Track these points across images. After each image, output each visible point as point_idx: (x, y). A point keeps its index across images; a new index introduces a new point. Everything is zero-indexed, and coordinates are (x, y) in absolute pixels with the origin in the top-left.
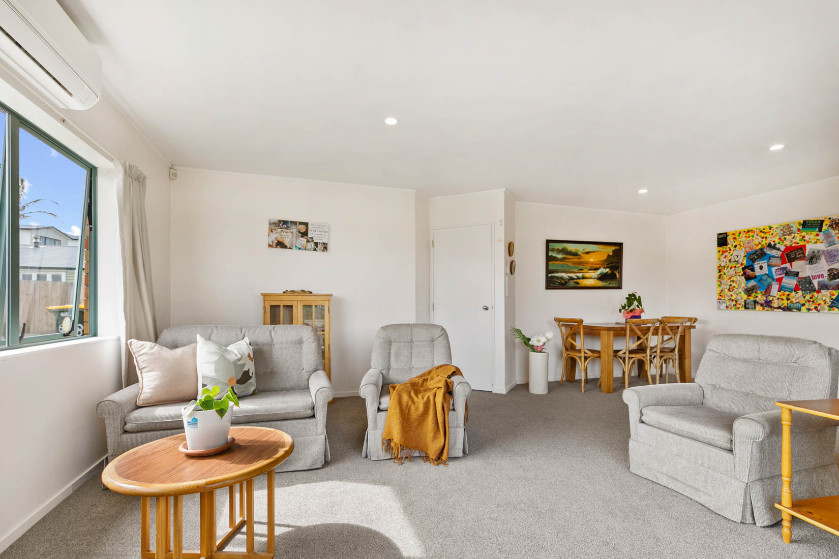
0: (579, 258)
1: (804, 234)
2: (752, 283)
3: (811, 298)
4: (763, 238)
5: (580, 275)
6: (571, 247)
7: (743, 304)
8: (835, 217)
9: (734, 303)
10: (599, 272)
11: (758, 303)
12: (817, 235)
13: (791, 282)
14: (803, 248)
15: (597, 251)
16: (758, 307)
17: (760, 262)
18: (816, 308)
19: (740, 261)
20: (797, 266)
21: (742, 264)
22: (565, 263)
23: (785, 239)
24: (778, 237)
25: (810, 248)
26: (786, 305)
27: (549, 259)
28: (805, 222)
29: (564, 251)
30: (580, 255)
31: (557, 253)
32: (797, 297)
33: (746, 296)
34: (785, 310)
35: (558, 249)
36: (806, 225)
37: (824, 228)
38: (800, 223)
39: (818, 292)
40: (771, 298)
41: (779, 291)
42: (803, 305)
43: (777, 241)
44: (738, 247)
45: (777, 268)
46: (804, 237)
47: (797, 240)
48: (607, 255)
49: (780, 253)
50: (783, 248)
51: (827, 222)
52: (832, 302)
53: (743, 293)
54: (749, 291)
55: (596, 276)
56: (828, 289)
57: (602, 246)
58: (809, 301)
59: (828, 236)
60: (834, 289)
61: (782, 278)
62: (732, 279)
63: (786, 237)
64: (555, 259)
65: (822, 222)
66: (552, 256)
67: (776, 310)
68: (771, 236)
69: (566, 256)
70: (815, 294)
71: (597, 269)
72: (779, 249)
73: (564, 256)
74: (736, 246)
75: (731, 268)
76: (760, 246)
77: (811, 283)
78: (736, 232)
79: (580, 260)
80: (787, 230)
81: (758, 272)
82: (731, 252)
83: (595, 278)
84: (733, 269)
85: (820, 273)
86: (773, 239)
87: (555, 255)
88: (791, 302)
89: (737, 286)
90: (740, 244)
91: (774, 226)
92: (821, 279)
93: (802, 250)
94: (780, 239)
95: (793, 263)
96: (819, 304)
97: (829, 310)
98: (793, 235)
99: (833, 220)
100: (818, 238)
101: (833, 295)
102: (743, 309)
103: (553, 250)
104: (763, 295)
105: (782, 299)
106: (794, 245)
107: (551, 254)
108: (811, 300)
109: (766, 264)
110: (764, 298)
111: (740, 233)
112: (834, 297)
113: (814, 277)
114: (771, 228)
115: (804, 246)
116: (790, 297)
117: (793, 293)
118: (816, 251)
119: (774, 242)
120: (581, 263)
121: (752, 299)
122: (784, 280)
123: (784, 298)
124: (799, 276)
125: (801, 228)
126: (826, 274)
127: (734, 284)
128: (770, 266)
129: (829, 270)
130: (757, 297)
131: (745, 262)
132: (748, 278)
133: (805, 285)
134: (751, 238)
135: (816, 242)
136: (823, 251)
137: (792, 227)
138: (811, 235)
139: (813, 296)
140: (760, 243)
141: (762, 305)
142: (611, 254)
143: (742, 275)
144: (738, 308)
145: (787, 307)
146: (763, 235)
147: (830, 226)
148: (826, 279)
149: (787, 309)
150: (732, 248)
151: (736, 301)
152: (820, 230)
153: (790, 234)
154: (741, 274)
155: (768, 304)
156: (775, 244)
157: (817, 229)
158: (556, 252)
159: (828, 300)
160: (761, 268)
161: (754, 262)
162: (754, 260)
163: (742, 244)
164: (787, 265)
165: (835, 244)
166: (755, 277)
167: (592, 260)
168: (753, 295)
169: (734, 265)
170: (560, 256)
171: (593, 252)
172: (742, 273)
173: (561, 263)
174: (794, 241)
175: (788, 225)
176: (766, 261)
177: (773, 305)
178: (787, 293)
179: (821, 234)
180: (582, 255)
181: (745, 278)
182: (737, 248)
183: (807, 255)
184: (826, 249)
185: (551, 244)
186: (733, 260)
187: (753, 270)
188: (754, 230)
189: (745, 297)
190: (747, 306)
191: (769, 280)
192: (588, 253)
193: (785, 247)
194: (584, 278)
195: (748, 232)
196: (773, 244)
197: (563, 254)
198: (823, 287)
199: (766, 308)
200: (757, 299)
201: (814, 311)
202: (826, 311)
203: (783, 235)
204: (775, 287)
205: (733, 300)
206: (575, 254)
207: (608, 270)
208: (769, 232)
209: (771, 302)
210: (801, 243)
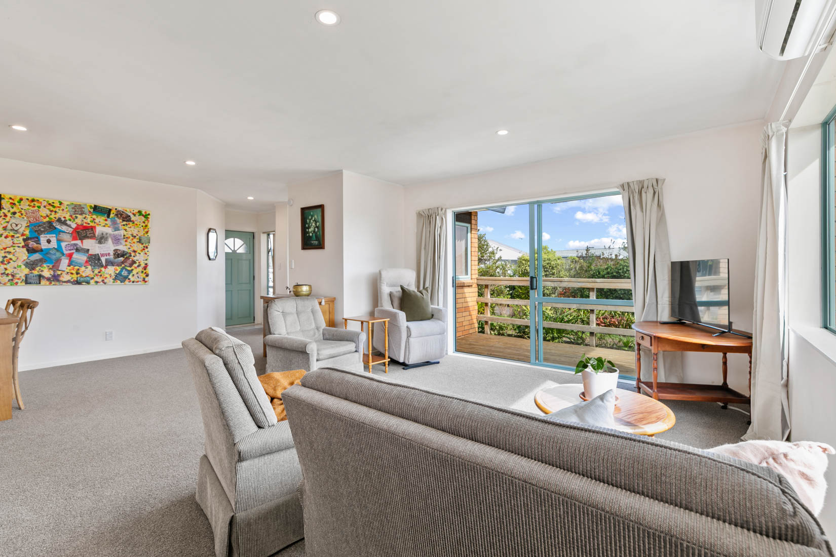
1: (94, 217)
2: (36, 256)
3: (99, 272)
4: (52, 211)
7: (24, 278)
8: (120, 209)
9: (10, 277)
11: (44, 277)
12: (106, 220)
13: (80, 258)
14: (93, 228)
16: (43, 282)
17: (48, 236)
18: (103, 281)
19: (21, 231)
20: (88, 244)
21: (23, 235)
23: (76, 217)
24: (69, 214)
25: (99, 230)
26: (76, 279)
28: (95, 206)
32: (87, 271)
33: (28, 270)
34: (75, 284)
36: (96, 209)
37: (112, 215)
38: (91, 206)
39: (106, 267)
40: (59, 273)
41: (69, 266)
42: (93, 278)
43: (68, 217)
44: (18, 215)
45: (67, 243)
46: (94, 219)
47: (89, 220)
49: (70, 230)
50: (74, 226)
51: (113, 211)
52: (116, 276)
53: (23, 267)
54: (31, 265)
56: (113, 266)
58: (97, 275)
59: (114, 223)
60: (118, 266)
61: (73, 253)
62: (8, 250)
63: (77, 215)
65: (110, 210)
67: (64, 284)
68: (61, 211)
70: (103, 269)
72: (69, 226)
74: (14, 213)
75: (6, 237)
76: (47, 219)
77: (99, 259)
78: (15, 196)
80: (78, 209)
81: (44, 245)
82: (7, 219)
84: (10, 238)
85: (107, 252)
86: (64, 215)
88: (81, 276)
89: (14, 258)
90: (20, 212)
91: (66, 203)
92: (108, 257)
93: (92, 229)
94: (71, 216)
95: (84, 241)
96: (106, 278)
97: (113, 282)
98: (84, 216)
99: (118, 211)
100: (107, 222)
101: (117, 270)
102: (24, 284)
104: (50, 269)
105: (72, 274)
106: (85, 225)
108: (100, 274)
109: (55, 239)
110: (52, 273)
111: (21, 199)
112: (117, 272)
113: (103, 255)
114: (61, 203)
115: (95, 227)
116: (80, 272)
117: (83, 269)
118: (104, 234)
119: (65, 218)
121: (36, 273)
122: (74, 256)
123: (74, 272)
124: (90, 253)
125: (92, 210)
126: (112, 253)
127: (9, 256)
128: (59, 241)
129: (114, 250)
130: (42, 271)
131: (27, 232)
132: (31, 251)
133: (95, 260)
134: (36, 208)
135: (104, 226)
136: (110, 235)
137: (84, 208)
138: (100, 219)
139: (101, 270)
140: (47, 216)
141: (48, 279)
143: (23, 247)
144: (17, 283)
145: (77, 281)
146: (52, 208)
147: (116, 215)
148: (112, 257)
149: (78, 283)
150: (9, 215)
151: (13, 276)
152: (108, 216)
153: (81, 214)
154: (21, 245)
155: (55, 279)
156: (66, 221)
157: (106, 215)
159: (113, 275)
160: (46, 242)
161: (39, 234)
162: (40, 232)
163: (23, 212)
164: (78, 242)
165: (119, 230)
166: (42, 250)
168: (37, 269)
169: (12, 233)
172: (23, 244)
174: (85, 220)
175: (80, 205)
176: (54, 235)
177: (61, 279)
178: (77, 267)
179: (109, 219)
181: (28, 250)
182: (16, 216)
183: (96, 236)
184: (112, 233)
186: (9, 227)
187: (38, 242)
188: (41, 200)
189: (26, 271)
190: (29, 281)
191: (58, 254)
193: (76, 225)
195: (33, 201)
196: (63, 219)
198: (109, 263)
199: (53, 283)
200: (43, 274)
201: (102, 283)
202: (111, 283)
203: (75, 214)
204: (65, 262)
205: (8, 275)
208: (58, 207)
209: (59, 275)
210: (92, 224)
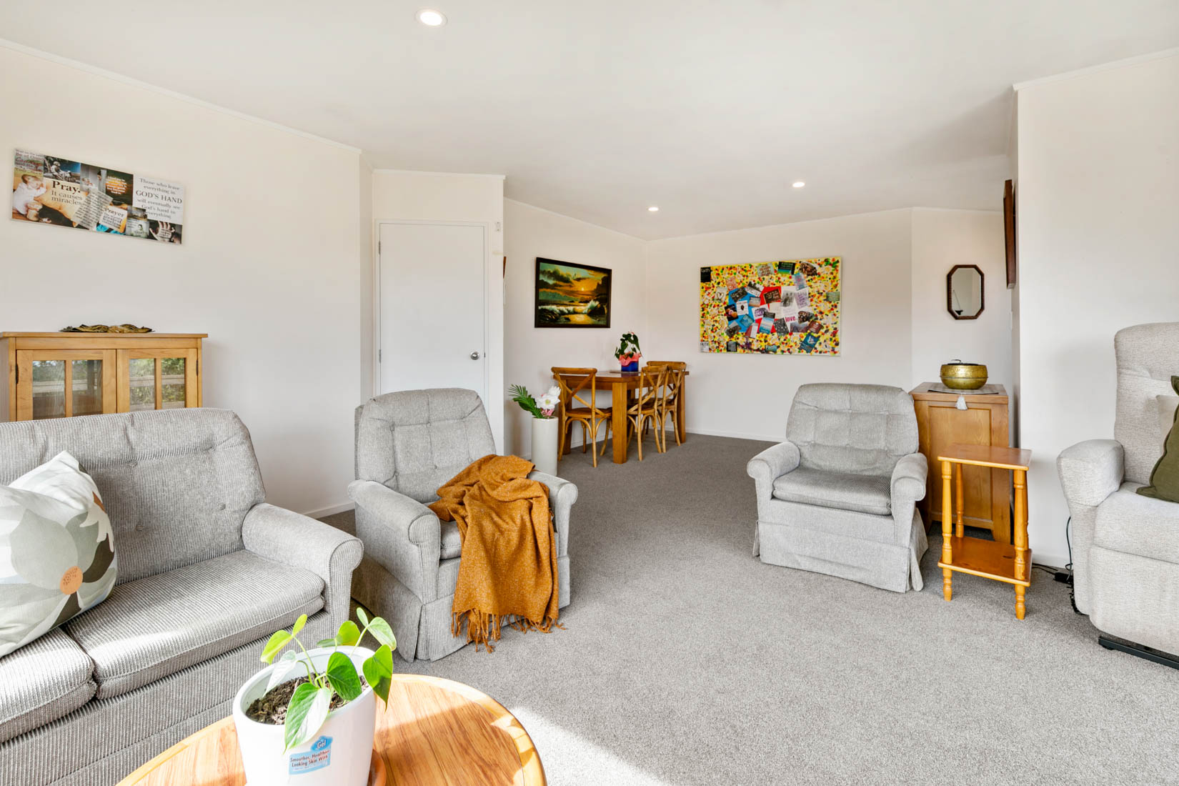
0: (571, 286)
1: (779, 275)
2: (734, 324)
3: (785, 340)
4: (744, 276)
5: (571, 308)
6: (563, 271)
7: (725, 345)
8: (804, 261)
9: (717, 345)
10: (589, 305)
11: (739, 345)
12: (790, 277)
13: (768, 323)
14: (778, 289)
15: (588, 278)
16: (739, 349)
17: (742, 302)
18: (789, 350)
19: (723, 300)
20: (774, 307)
21: (725, 303)
22: (556, 291)
23: (764, 279)
24: (757, 277)
25: (785, 290)
26: (764, 347)
27: (539, 285)
28: (780, 263)
29: (555, 275)
30: (570, 282)
31: (549, 277)
32: (774, 339)
33: (728, 337)
34: (763, 353)
35: (549, 272)
36: (782, 266)
37: (796, 271)
38: (776, 264)
39: (791, 334)
40: (750, 340)
41: (758, 333)
42: (778, 347)
43: (757, 280)
44: (721, 283)
45: (756, 308)
46: (779, 278)
47: (774, 281)
48: (596, 284)
49: (759, 293)
50: (762, 289)
51: (798, 266)
52: (802, 345)
53: (725, 334)
54: (731, 332)
55: (586, 311)
56: (798, 332)
57: (592, 272)
58: (783, 343)
59: (799, 279)
60: (803, 331)
61: (761, 319)
62: (715, 318)
63: (765, 277)
64: (545, 285)
65: (794, 264)
66: (542, 280)
67: (755, 352)
68: (751, 275)
69: (558, 282)
70: (788, 336)
71: (587, 302)
72: (758, 289)
73: (555, 282)
74: (719, 283)
75: (714, 307)
76: (741, 285)
77: (785, 325)
78: (719, 267)
79: (572, 289)
80: (765, 270)
81: (739, 312)
82: (715, 289)
83: (585, 313)
84: (716, 308)
85: (792, 316)
86: (753, 278)
87: (546, 279)
88: (769, 344)
89: (719, 327)
90: (722, 281)
91: (755, 265)
92: (793, 322)
93: (777, 290)
94: (759, 278)
95: (771, 304)
96: (791, 347)
97: (799, 352)
98: (770, 276)
99: (803, 264)
100: (791, 280)
101: (802, 337)
102: (726, 351)
103: (544, 273)
104: (744, 336)
105: (761, 341)
106: (771, 286)
107: (541, 278)
108: (785, 342)
109: (747, 304)
110: (745, 340)
111: (723, 269)
112: (803, 340)
113: (788, 319)
114: (751, 266)
115: (780, 288)
116: (767, 339)
117: (770, 335)
118: (789, 294)
119: (754, 281)
120: (572, 293)
121: (734, 340)
122: (762, 322)
123: (763, 340)
124: (776, 317)
125: (777, 269)
126: (797, 316)
127: (717, 325)
128: (750, 306)
129: (799, 313)
130: (738, 339)
131: (727, 301)
132: (731, 318)
133: (780, 327)
134: (733, 275)
135: (789, 285)
136: (795, 294)
137: (769, 267)
138: (785, 277)
139: (786, 338)
140: (741, 282)
141: (743, 347)
142: (600, 283)
143: (725, 315)
144: (721, 350)
145: (765, 350)
146: (744, 273)
147: (800, 269)
148: (797, 321)
149: (765, 351)
150: (716, 285)
151: (719, 343)
152: (793, 273)
153: (767, 275)
154: (723, 314)
155: (748, 346)
156: (755, 284)
157: (790, 272)
158: (546, 277)
159: (798, 342)
160: (742, 308)
161: (736, 301)
162: (736, 300)
163: (725, 281)
164: (765, 306)
165: (804, 287)
166: (737, 317)
167: (583, 289)
168: (735, 336)
169: (718, 303)
170: (551, 282)
171: (584, 279)
172: (725, 312)
173: (553, 291)
174: (771, 281)
175: (766, 265)
176: (746, 301)
177: (752, 347)
178: (765, 334)
179: (793, 276)
180: (573, 281)
181: (728, 318)
182: (720, 285)
183: (782, 295)
184: (797, 292)
185: (541, 264)
186: (716, 298)
187: (735, 310)
188: (736, 267)
189: (727, 338)
190: (730, 348)
191: (750, 321)
192: (579, 280)
193: (763, 288)
194: (575, 313)
195: (731, 268)
196: (753, 283)
197: (554, 280)
198: (795, 329)
199: (746, 351)
200: (739, 341)
201: (787, 353)
202: (797, 353)
203: (762, 275)
204: (755, 328)
205: (715, 342)
206: (566, 280)
207: (597, 303)
208: (749, 271)
209: (750, 343)
210: (777, 285)
